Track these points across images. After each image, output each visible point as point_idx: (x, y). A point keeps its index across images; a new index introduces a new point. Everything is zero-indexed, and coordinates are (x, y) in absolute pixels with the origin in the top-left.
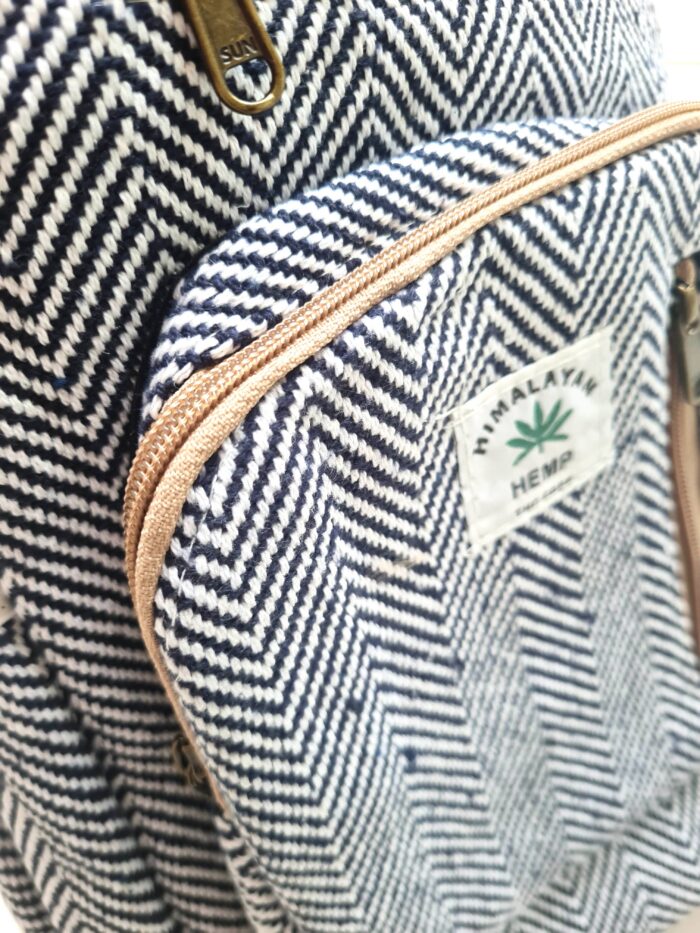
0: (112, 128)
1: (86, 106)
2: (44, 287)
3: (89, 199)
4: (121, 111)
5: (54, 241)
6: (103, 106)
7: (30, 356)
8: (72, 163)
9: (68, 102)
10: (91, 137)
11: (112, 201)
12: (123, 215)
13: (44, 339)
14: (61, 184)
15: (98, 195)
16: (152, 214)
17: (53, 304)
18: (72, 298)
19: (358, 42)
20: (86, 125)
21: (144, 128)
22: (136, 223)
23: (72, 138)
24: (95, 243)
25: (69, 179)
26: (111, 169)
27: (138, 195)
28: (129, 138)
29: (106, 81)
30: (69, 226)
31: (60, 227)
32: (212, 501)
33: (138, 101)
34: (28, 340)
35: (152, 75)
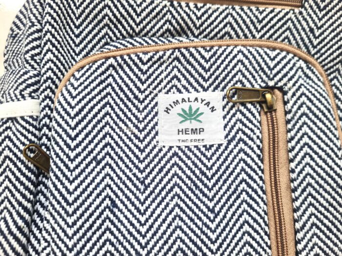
0: (104, 18)
1: (100, 12)
2: (81, 42)
3: (95, 29)
4: (107, 15)
5: (86, 34)
6: (104, 13)
7: (73, 54)
8: (94, 21)
9: (97, 10)
10: (99, 18)
11: (100, 31)
12: (101, 35)
13: (77, 52)
14: (91, 24)
15: (97, 29)
16: (107, 37)
17: (82, 46)
18: (86, 46)
19: (167, 16)
20: (99, 15)
21: (110, 19)
22: (103, 37)
23: (95, 17)
24: (94, 37)
25: (93, 24)
26: (101, 25)
27: (105, 32)
28: (106, 20)
29: (105, 8)
30: (90, 32)
31: (88, 32)
32: (78, 75)
33: (110, 14)
34: (74, 51)
35: (115, 10)
